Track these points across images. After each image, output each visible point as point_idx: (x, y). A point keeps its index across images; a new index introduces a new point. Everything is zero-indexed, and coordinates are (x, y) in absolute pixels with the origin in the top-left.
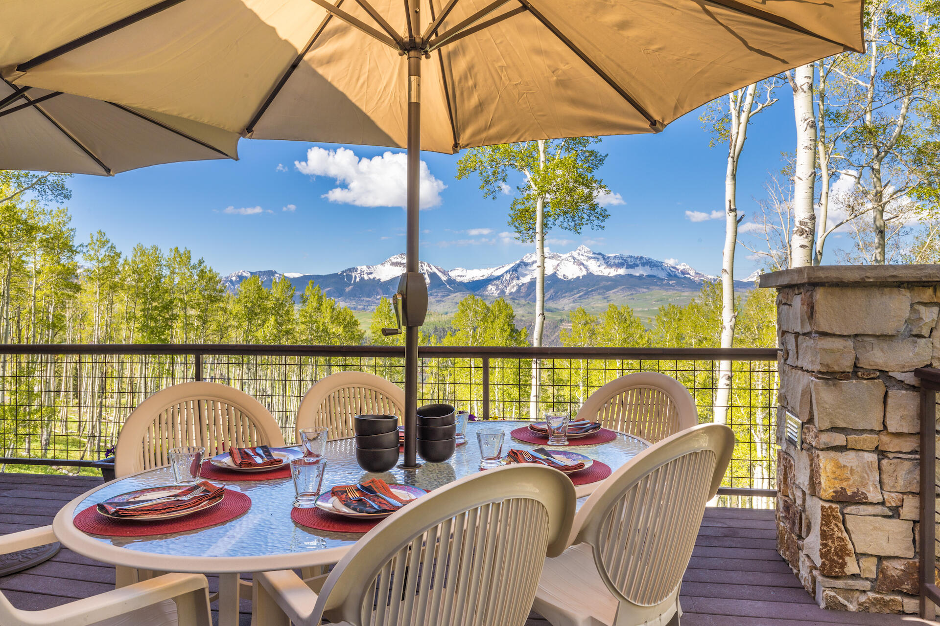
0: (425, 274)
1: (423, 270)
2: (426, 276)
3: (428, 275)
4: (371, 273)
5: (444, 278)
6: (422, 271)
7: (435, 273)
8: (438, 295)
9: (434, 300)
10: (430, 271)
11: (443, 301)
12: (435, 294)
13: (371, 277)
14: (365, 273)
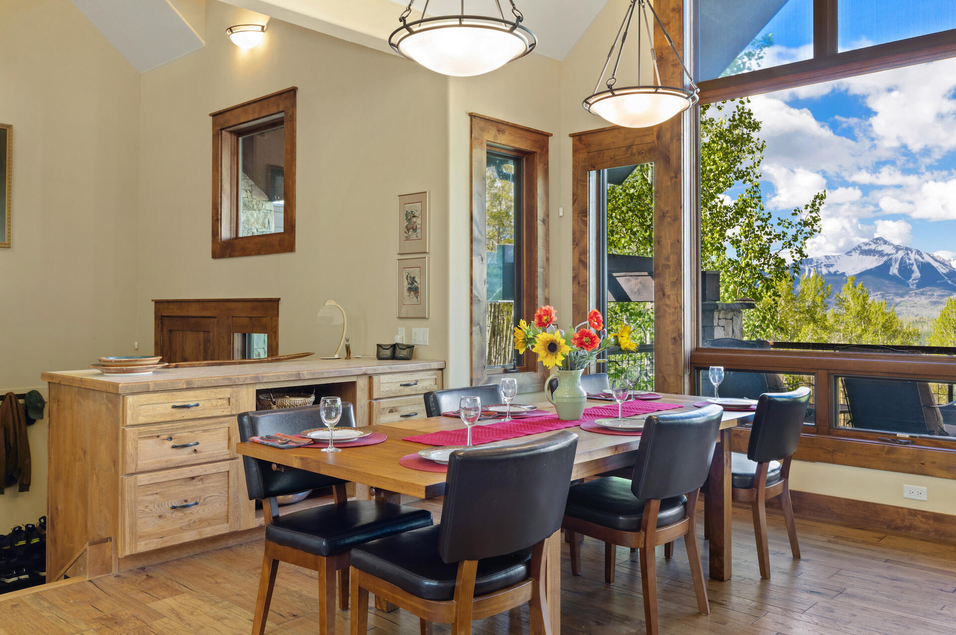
0: (912, 264)
1: (909, 259)
2: (915, 268)
3: (918, 266)
4: (832, 265)
5: (942, 270)
6: (908, 261)
7: (929, 264)
8: (933, 295)
9: (927, 301)
10: (921, 260)
11: (941, 303)
12: (929, 293)
13: (832, 270)
14: (822, 265)
